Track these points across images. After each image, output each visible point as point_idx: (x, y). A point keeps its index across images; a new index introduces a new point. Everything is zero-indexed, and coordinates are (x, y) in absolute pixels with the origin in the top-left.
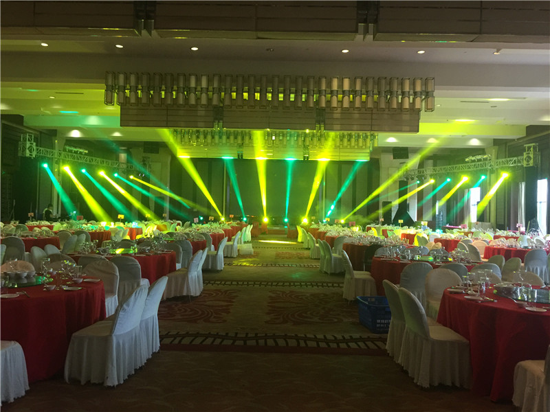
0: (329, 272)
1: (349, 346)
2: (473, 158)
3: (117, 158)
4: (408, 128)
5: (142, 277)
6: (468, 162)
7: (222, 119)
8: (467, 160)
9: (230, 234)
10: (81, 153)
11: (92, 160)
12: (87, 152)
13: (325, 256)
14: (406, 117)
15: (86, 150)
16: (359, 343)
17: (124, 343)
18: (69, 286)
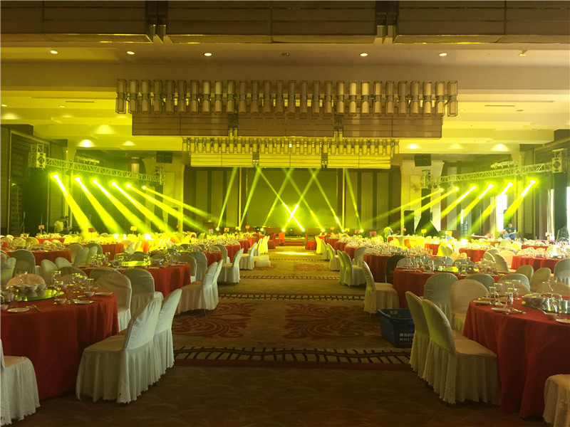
0: (349, 285)
1: (371, 361)
2: (499, 165)
3: (130, 169)
4: (430, 134)
5: (156, 290)
6: (493, 169)
7: (236, 127)
8: (492, 166)
9: (246, 246)
10: (92, 163)
11: (104, 170)
12: (98, 162)
13: (345, 267)
14: (428, 122)
15: (98, 160)
16: (382, 358)
17: (137, 359)
18: (80, 299)
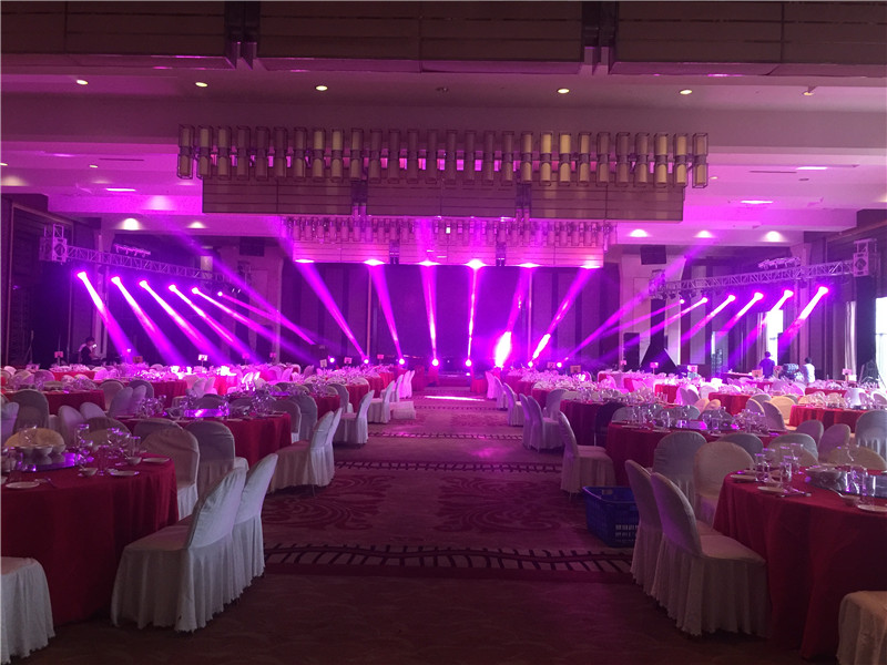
0: (537, 448)
1: (570, 568)
2: (772, 263)
3: (198, 264)
4: (664, 215)
5: (237, 455)
6: (763, 269)
7: (365, 201)
8: (761, 265)
9: (378, 386)
10: (139, 255)
11: (157, 266)
12: (149, 253)
13: (531, 421)
14: (662, 196)
15: (148, 250)
16: (588, 563)
17: (207, 563)
18: (119, 469)
